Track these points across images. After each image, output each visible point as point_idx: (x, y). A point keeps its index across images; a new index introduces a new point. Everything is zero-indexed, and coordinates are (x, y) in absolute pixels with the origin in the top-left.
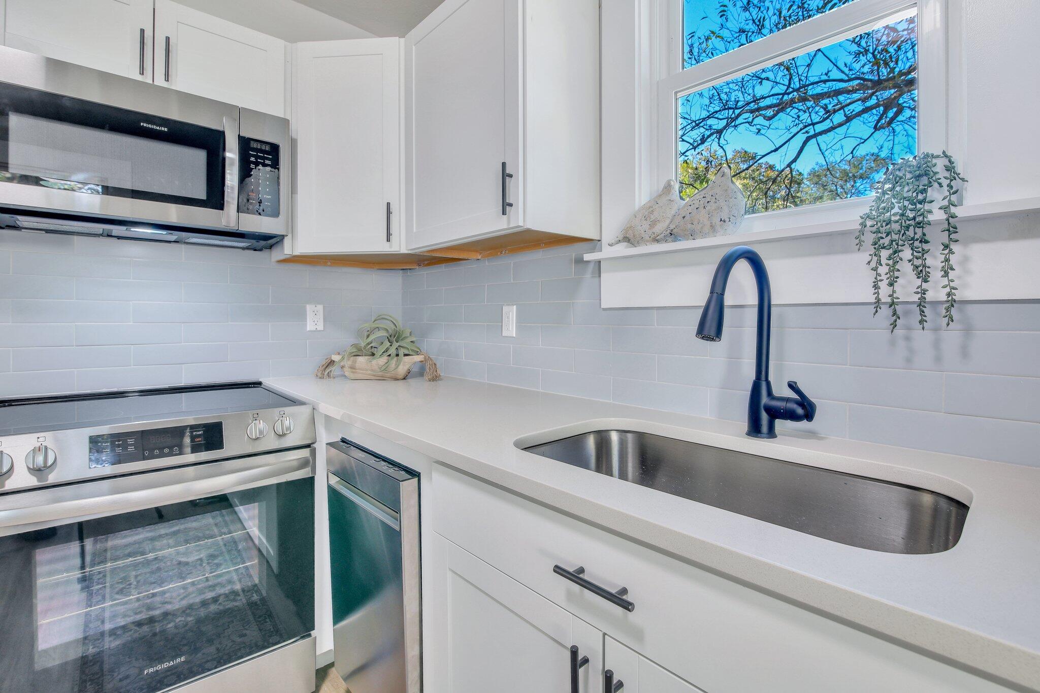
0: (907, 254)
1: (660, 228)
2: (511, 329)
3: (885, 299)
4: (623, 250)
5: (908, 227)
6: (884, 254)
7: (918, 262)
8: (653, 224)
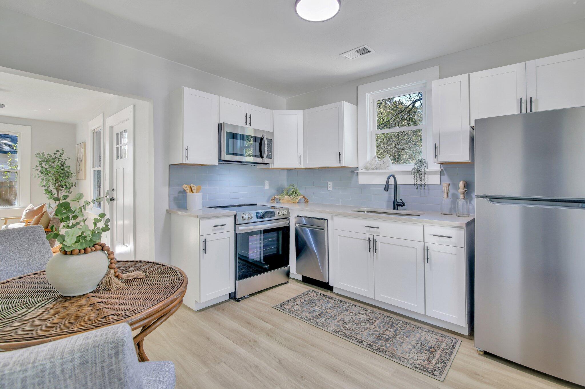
0: (419, 176)
1: (374, 167)
2: (331, 188)
3: (416, 184)
4: (364, 171)
5: (419, 172)
6: (415, 176)
7: (420, 178)
8: (372, 165)
